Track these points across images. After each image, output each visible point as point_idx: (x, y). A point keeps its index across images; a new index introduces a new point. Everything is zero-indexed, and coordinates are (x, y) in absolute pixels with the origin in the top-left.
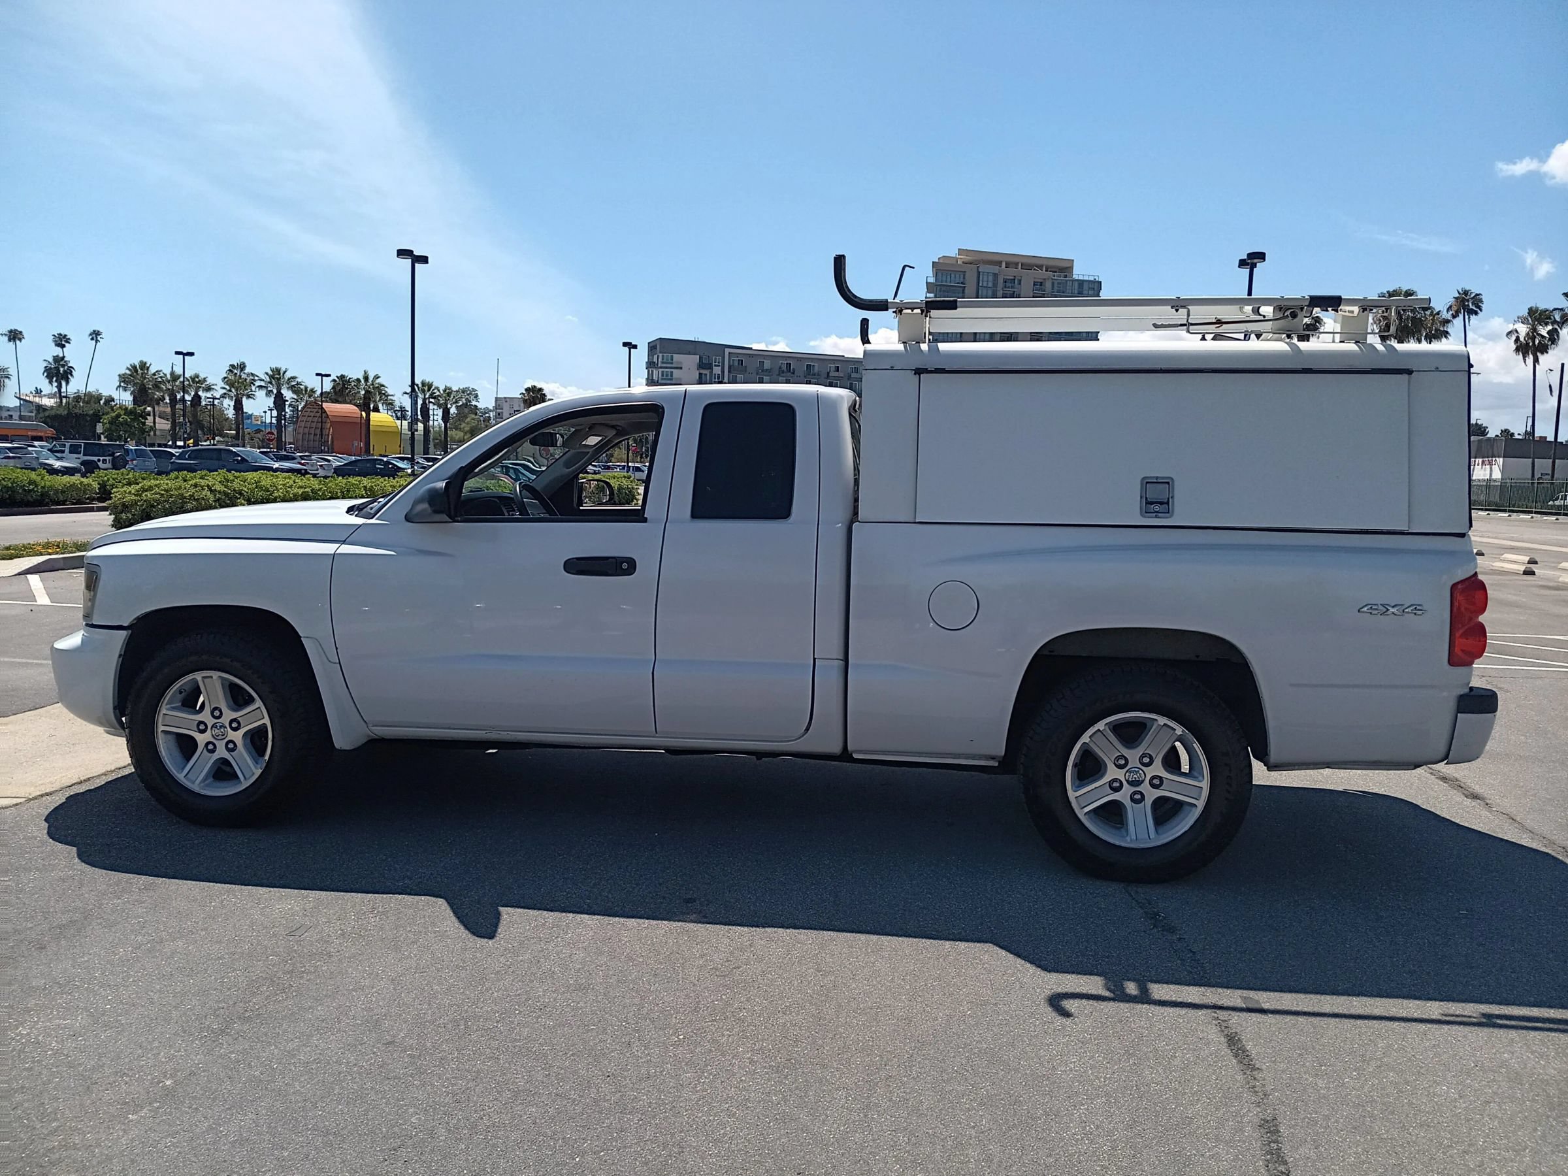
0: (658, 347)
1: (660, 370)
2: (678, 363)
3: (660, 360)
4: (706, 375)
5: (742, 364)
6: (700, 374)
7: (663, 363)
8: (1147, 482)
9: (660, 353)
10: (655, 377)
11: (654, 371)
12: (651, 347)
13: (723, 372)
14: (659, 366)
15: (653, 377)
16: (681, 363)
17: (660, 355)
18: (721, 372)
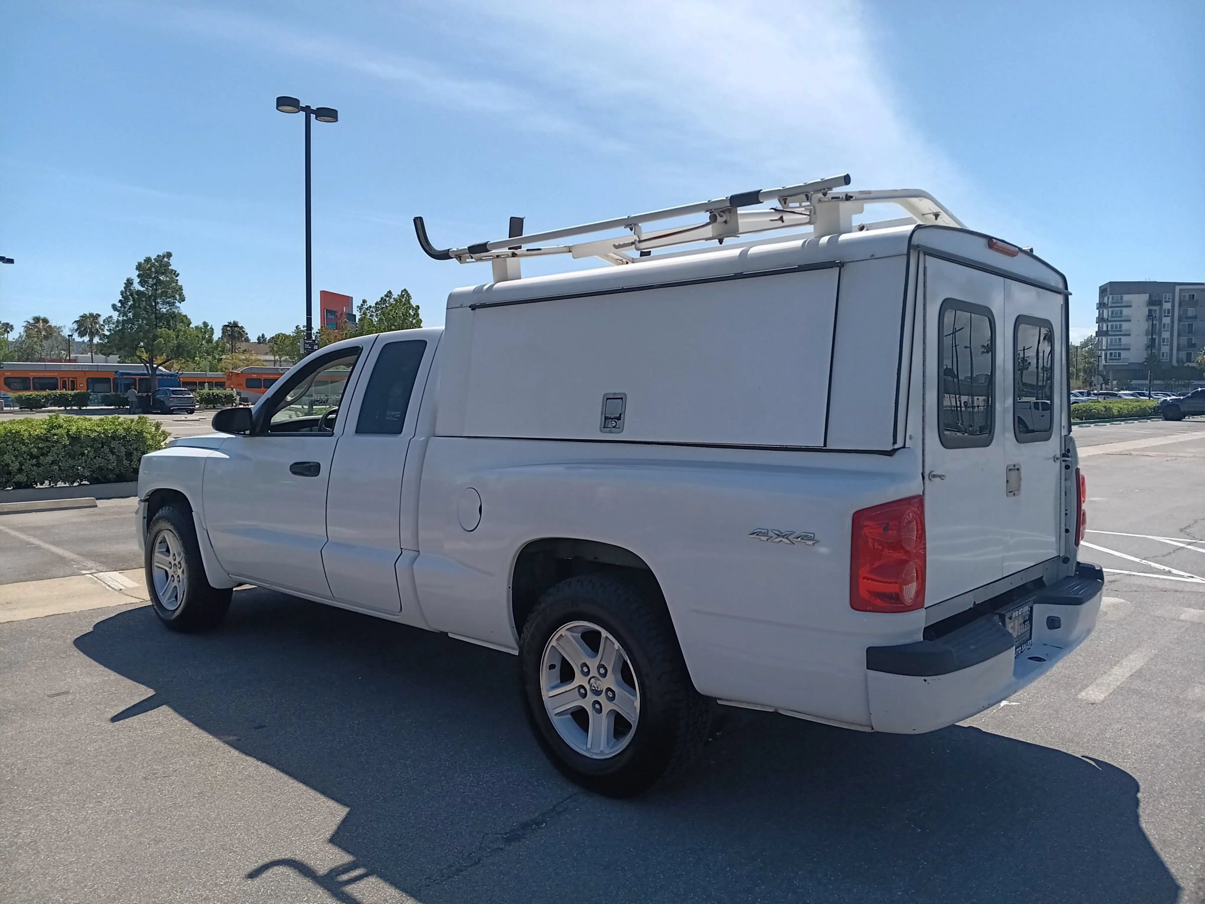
0: (1108, 290)
1: (1110, 310)
2: (1127, 302)
3: (1110, 300)
4: (1155, 311)
5: (1193, 298)
6: (1150, 310)
7: (1112, 303)
8: (608, 398)
9: (1110, 294)
10: (1105, 316)
11: (1105, 311)
12: (1102, 290)
13: (1173, 306)
14: (1109, 306)
15: (1103, 315)
16: (1130, 302)
17: (1111, 297)
18: (1172, 307)
